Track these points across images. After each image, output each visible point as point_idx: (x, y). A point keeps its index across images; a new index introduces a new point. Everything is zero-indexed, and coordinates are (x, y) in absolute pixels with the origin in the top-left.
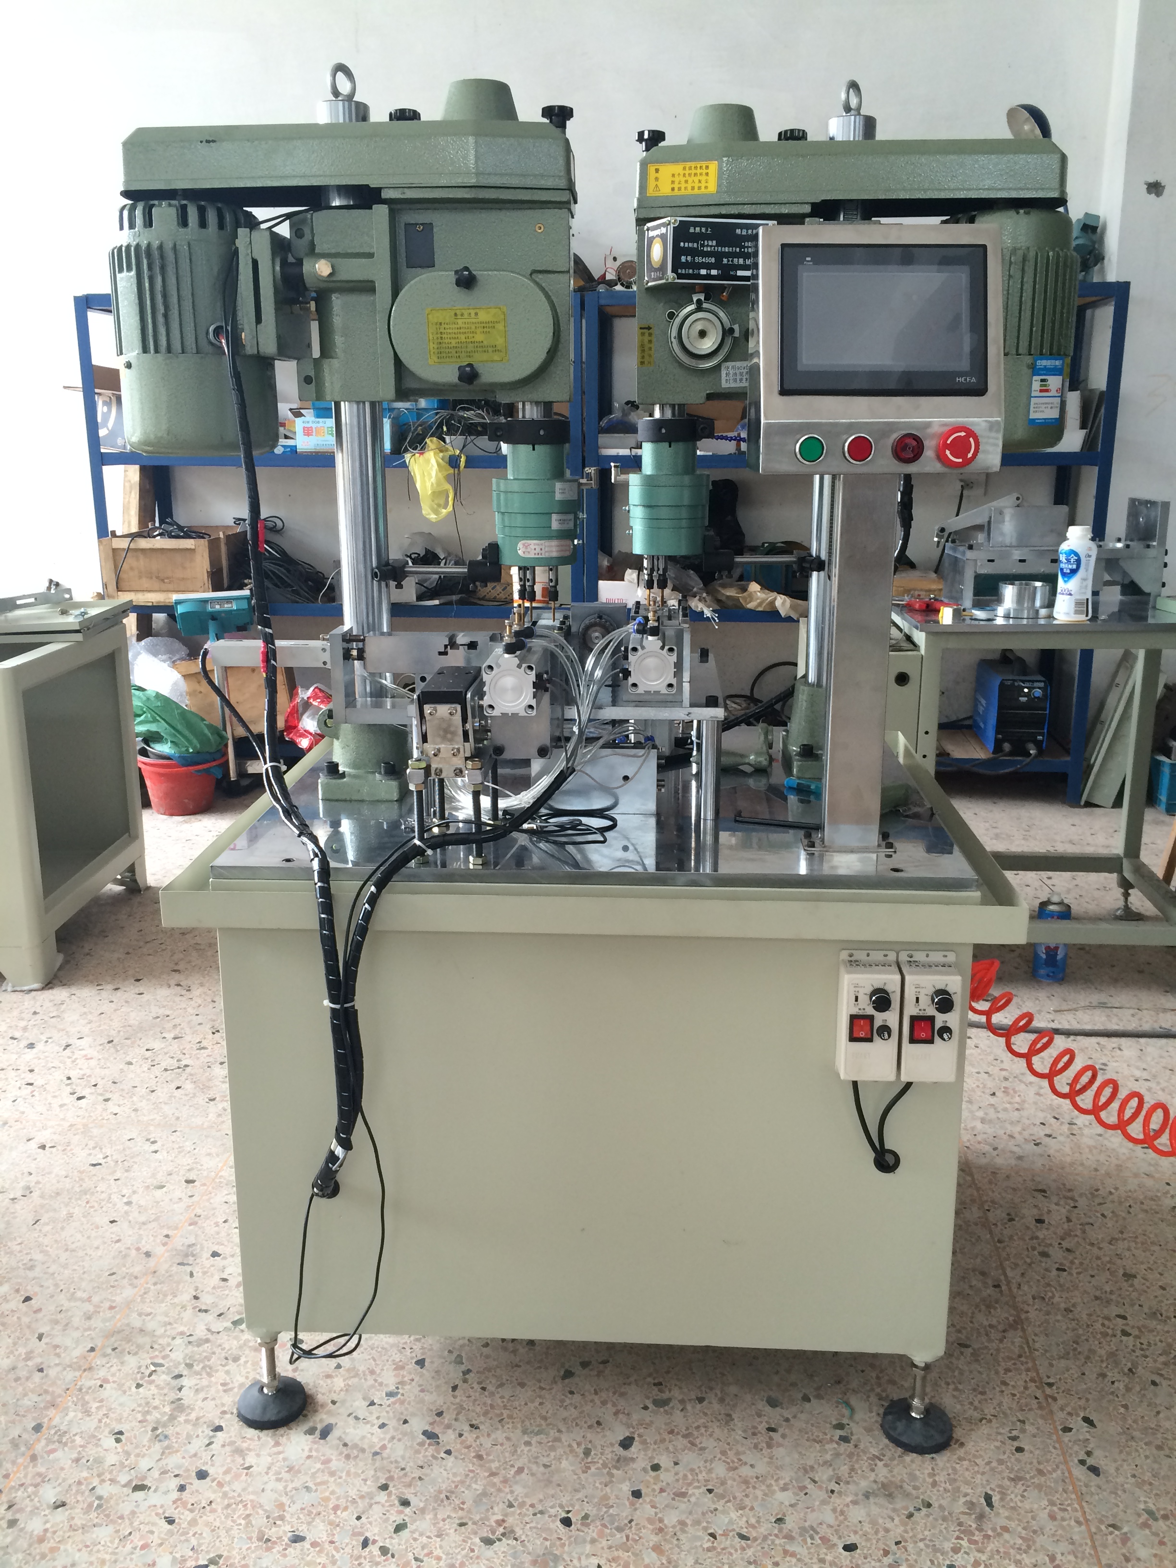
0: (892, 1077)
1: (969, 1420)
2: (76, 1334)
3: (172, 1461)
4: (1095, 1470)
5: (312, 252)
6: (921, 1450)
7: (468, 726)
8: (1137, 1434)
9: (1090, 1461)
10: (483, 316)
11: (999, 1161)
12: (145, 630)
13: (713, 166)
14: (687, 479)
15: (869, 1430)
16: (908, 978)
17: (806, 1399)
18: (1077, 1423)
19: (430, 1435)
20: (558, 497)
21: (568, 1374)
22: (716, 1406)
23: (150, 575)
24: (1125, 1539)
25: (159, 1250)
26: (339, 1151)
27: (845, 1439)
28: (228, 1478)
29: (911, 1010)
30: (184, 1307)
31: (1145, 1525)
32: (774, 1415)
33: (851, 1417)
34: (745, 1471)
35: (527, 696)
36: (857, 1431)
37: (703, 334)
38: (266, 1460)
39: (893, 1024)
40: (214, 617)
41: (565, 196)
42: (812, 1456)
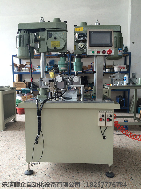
0: (105, 126)
1: (117, 174)
2: (5, 166)
3: (16, 179)
4: (133, 179)
5: (38, 36)
6: (111, 177)
7: (55, 85)
8: (138, 176)
9: (132, 178)
10: (57, 42)
11: (120, 148)
12: (18, 93)
13: (82, 28)
14: (80, 62)
15: (104, 175)
16: (106, 113)
17: (96, 172)
18: (130, 174)
19: (49, 176)
20: (65, 63)
21: (66, 170)
22: (85, 173)
23: (19, 86)
24: (137, 187)
25: (16, 157)
26: (38, 135)
27: (101, 176)
28: (23, 180)
29: (107, 117)
30: (18, 163)
31: (139, 185)
32: (92, 174)
33: (102, 174)
34: (88, 180)
35: (61, 80)
36: (102, 175)
37: (81, 46)
38: (28, 178)
39: (105, 119)
40: (26, 91)
41: (66, 30)
42: (97, 178)
